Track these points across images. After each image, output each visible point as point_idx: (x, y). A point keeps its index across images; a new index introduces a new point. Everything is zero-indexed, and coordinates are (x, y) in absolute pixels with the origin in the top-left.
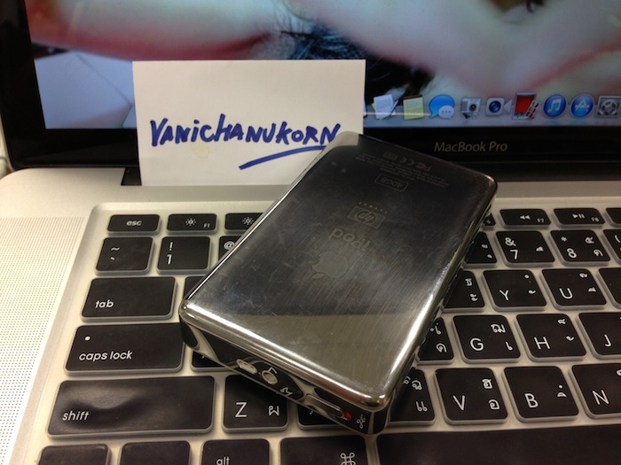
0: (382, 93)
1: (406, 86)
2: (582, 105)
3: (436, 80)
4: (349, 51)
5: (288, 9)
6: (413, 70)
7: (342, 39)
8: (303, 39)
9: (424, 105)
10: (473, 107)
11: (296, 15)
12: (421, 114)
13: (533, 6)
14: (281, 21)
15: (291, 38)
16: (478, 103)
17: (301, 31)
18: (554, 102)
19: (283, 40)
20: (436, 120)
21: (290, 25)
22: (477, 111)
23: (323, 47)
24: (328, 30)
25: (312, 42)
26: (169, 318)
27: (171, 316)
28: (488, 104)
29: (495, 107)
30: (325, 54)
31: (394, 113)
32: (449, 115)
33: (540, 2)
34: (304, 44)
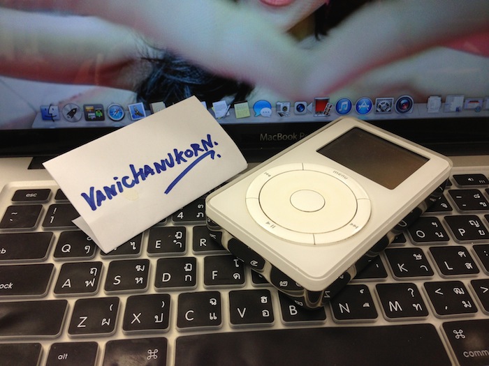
0: (218, 100)
1: (235, 94)
2: (364, 106)
3: (256, 90)
4: (192, 71)
5: (145, 42)
6: (239, 83)
7: (186, 62)
8: (158, 63)
9: (249, 108)
10: (285, 108)
11: (151, 47)
12: (248, 114)
13: (320, 36)
14: (141, 51)
15: (149, 62)
16: (288, 106)
17: (155, 57)
18: (343, 103)
19: (143, 64)
20: (260, 118)
21: (147, 53)
22: (288, 111)
23: (173, 68)
24: (175, 56)
25: (164, 65)
26: (44, 261)
27: (46, 259)
28: (296, 106)
29: (300, 108)
30: (175, 73)
31: (228, 114)
32: (269, 115)
33: (324, 33)
34: (159, 66)
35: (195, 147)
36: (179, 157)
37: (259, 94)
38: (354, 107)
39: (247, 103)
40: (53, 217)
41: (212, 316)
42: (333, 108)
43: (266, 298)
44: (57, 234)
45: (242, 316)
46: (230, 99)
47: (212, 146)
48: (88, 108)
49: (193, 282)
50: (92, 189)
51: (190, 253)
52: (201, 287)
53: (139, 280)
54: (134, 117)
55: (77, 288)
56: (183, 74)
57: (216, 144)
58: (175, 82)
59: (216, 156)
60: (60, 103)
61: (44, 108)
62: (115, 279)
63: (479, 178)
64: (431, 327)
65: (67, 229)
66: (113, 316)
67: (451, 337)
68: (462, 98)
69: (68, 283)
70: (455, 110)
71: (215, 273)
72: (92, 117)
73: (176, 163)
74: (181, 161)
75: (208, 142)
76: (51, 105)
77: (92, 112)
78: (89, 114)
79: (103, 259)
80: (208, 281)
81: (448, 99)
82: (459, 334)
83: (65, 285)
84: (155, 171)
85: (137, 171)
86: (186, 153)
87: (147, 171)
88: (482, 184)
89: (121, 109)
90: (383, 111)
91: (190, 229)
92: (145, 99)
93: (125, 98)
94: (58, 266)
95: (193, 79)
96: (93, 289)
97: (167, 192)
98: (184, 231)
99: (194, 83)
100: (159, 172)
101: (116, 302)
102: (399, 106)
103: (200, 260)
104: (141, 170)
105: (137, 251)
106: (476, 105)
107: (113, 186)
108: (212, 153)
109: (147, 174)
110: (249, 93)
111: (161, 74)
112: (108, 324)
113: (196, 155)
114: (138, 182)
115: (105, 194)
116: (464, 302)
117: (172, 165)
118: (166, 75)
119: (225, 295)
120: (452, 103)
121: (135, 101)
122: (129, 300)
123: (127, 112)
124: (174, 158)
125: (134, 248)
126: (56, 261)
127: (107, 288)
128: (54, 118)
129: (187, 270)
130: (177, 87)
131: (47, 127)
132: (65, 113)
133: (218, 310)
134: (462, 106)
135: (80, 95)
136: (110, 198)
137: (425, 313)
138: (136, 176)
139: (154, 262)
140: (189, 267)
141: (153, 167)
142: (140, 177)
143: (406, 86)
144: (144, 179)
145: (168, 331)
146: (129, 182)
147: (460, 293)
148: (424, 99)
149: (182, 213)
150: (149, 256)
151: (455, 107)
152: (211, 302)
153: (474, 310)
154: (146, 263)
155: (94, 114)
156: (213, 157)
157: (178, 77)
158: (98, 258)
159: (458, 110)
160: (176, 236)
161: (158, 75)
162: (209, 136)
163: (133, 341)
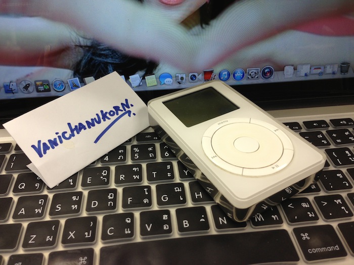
0: (133, 74)
1: (145, 69)
2: (239, 74)
3: (160, 66)
4: (112, 53)
5: (77, 34)
6: (147, 61)
7: (108, 47)
8: (87, 48)
9: (156, 78)
10: (182, 78)
11: (82, 37)
12: (156, 83)
13: (204, 26)
14: (74, 40)
15: (80, 48)
16: (184, 76)
17: (85, 44)
18: (223, 73)
19: (77, 50)
20: (164, 86)
21: (79, 42)
22: (184, 80)
23: (98, 52)
24: (99, 43)
25: (92, 50)
26: (6, 195)
27: (8, 194)
28: (190, 77)
29: (193, 78)
30: (100, 55)
31: (141, 84)
32: (170, 83)
33: (207, 23)
34: (88, 51)
35: (117, 108)
36: (105, 116)
37: (163, 69)
38: (232, 76)
39: (154, 76)
40: (13, 164)
41: (127, 231)
42: (217, 77)
43: (166, 216)
44: (16, 176)
45: (149, 230)
46: (142, 73)
47: (129, 107)
48: (38, 83)
49: (114, 207)
50: (39, 142)
51: (113, 186)
52: (120, 210)
53: (74, 207)
54: (72, 88)
55: (30, 214)
56: (106, 56)
57: (132, 105)
58: (100, 62)
59: (132, 115)
60: (17, 80)
61: (6, 84)
62: (57, 207)
63: (321, 123)
64: (285, 232)
65: (23, 172)
66: (54, 234)
67: (299, 238)
68: (309, 66)
69: (23, 211)
70: (304, 75)
71: (130, 199)
72: (42, 90)
73: (102, 120)
74: (106, 119)
75: (126, 105)
76: (11, 82)
77: (41, 86)
78: (39, 88)
79: (49, 192)
80: (125, 205)
81: (299, 68)
82: (305, 236)
83: (20, 212)
84: (87, 127)
85: (73, 127)
86: (110, 113)
87: (80, 127)
88: (323, 127)
89: (62, 83)
90: (252, 78)
91: (113, 168)
92: (79, 74)
93: (65, 74)
94: (16, 199)
95: (113, 60)
96: (41, 215)
97: (96, 142)
98: (108, 169)
99: (115, 62)
100: (90, 127)
101: (57, 223)
102: (264, 74)
103: (120, 190)
104: (76, 126)
105: (74, 185)
106: (319, 71)
107: (55, 139)
108: (129, 112)
109: (80, 129)
110: (156, 69)
111: (90, 57)
112: (51, 240)
113: (117, 114)
114: (74, 135)
115: (49, 145)
116: (309, 213)
117: (99, 122)
118: (94, 57)
119: (137, 215)
120: (302, 70)
121: (73, 77)
122: (67, 222)
123: (67, 85)
124: (101, 117)
125: (72, 184)
126: (14, 195)
127: (50, 214)
128: (13, 91)
129: (110, 198)
130: (103, 65)
131: (9, 98)
132: (22, 87)
133: (131, 226)
134: (309, 72)
135: (32, 73)
136: (53, 148)
137: (280, 222)
138: (72, 131)
139: (86, 193)
140: (111, 196)
141: (85, 124)
142: (75, 132)
143: (268, 60)
144: (78, 133)
145: (95, 243)
146: (67, 135)
147: (306, 206)
148: (281, 68)
149: (107, 157)
150: (83, 189)
151: (304, 73)
152: (127, 221)
153: (316, 218)
154: (80, 194)
155: (43, 87)
156: (129, 116)
157: (103, 59)
158: (45, 192)
159: (306, 75)
160: (103, 173)
161: (88, 57)
162: (126, 100)
163: (69, 252)
